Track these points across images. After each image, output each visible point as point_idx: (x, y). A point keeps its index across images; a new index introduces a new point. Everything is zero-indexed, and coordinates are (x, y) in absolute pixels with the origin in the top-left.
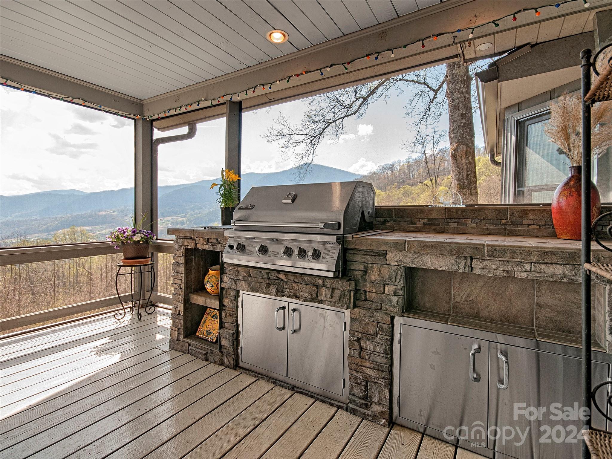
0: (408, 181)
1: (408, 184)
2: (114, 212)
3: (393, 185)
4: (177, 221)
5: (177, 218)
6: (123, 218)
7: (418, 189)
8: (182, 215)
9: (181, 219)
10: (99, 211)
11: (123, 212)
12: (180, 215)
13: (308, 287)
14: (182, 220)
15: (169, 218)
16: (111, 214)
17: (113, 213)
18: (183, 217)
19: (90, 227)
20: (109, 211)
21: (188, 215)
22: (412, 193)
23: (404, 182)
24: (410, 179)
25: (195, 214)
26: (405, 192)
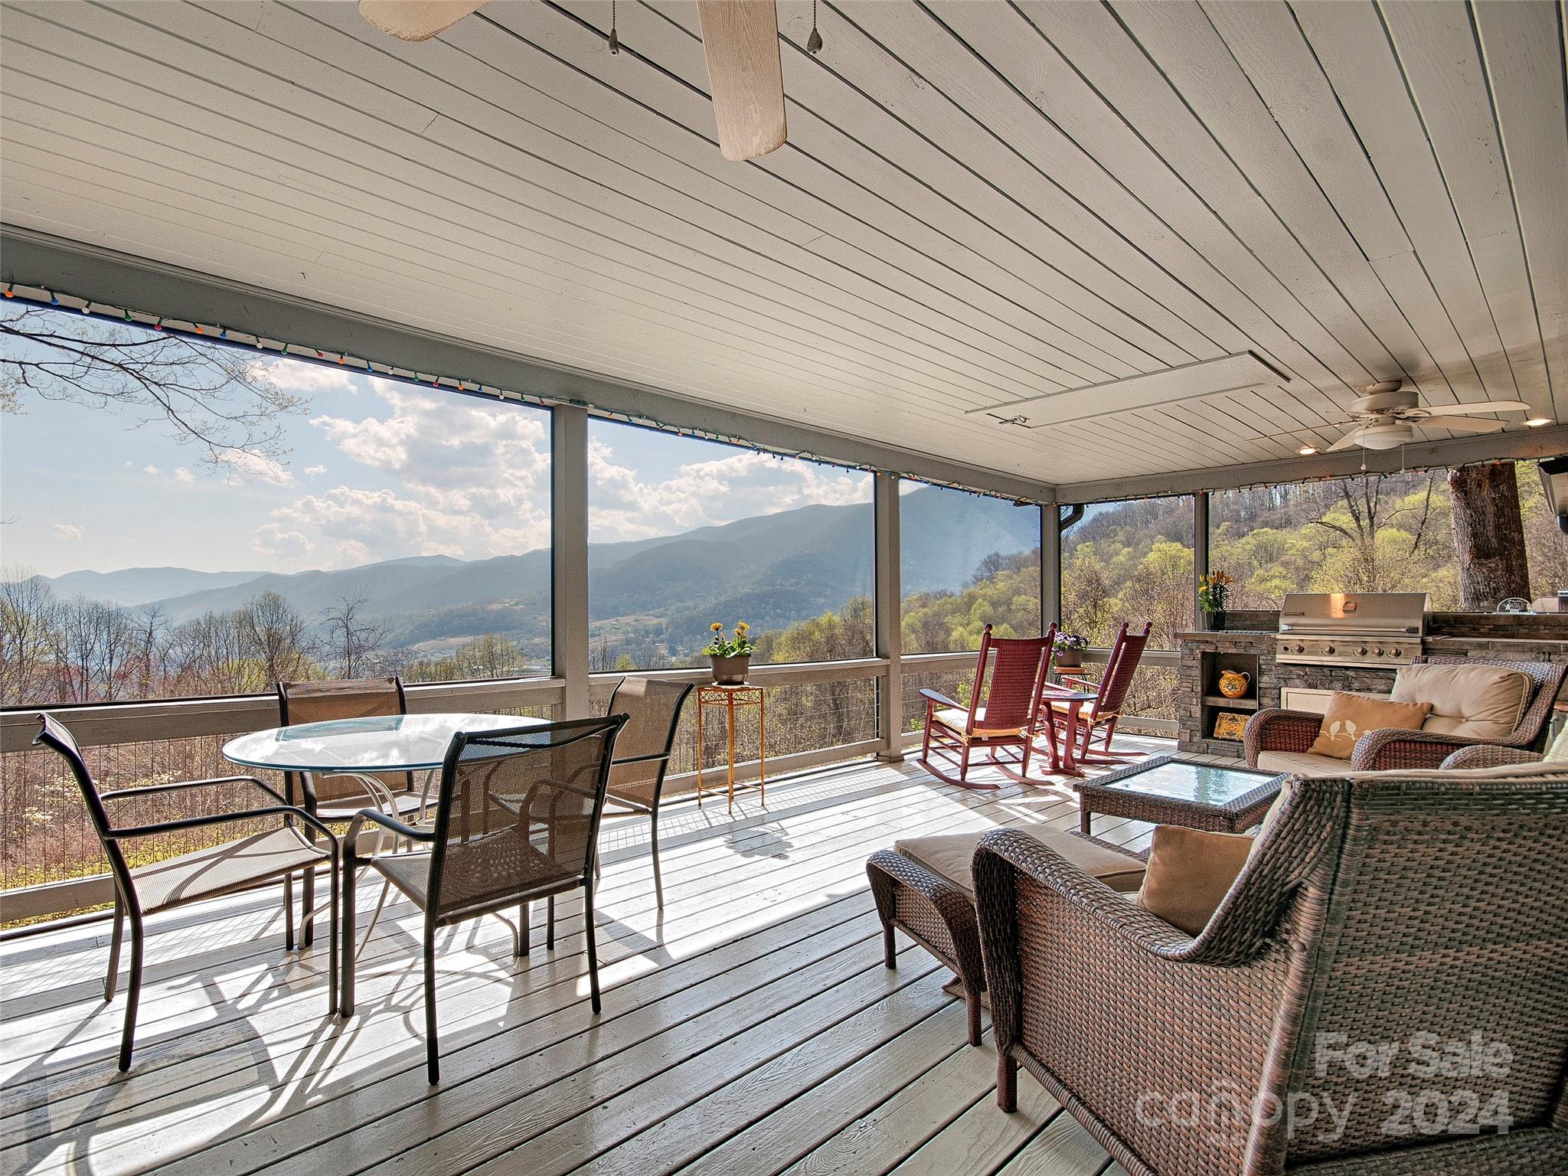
0: (1266, 514)
1: (1265, 524)
2: (517, 604)
3: (1218, 528)
4: (646, 625)
5: (647, 617)
6: (535, 618)
7: (1305, 537)
8: (657, 610)
9: (655, 621)
10: (491, 602)
11: (534, 604)
12: (652, 612)
13: (1383, 681)
14: (658, 624)
15: (629, 619)
16: (513, 610)
17: (515, 607)
18: (659, 617)
19: (472, 637)
20: (508, 603)
21: (669, 612)
22: (1282, 549)
23: (1252, 517)
24: (1272, 508)
25: (686, 609)
26: (1259, 546)
